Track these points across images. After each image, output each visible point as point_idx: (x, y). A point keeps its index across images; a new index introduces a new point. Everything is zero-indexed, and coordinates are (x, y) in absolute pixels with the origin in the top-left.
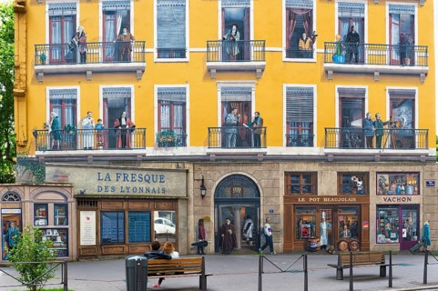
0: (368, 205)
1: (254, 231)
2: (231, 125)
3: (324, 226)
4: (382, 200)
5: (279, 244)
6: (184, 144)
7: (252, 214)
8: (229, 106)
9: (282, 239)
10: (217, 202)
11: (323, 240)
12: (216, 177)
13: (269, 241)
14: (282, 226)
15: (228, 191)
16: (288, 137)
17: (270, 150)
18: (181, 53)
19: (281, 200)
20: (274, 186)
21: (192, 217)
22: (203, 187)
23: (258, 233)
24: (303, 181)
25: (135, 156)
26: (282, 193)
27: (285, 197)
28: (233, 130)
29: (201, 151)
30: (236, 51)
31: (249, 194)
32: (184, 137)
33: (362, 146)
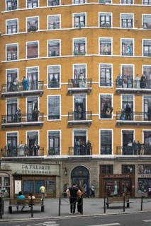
0: (134, 178)
1: (87, 189)
2: (78, 146)
3: (116, 187)
4: (140, 176)
5: (97, 194)
6: (59, 154)
7: (86, 182)
8: (77, 138)
9: (98, 192)
10: (72, 177)
11: (116, 192)
12: (72, 167)
13: (93, 193)
14: (98, 187)
15: (76, 173)
16: (101, 150)
17: (94, 156)
18: (58, 117)
19: (98, 176)
20: (95, 171)
21: (62, 183)
22: (66, 171)
23: (89, 189)
24: (107, 168)
25: (40, 158)
26: (99, 173)
27: (100, 175)
28: (79, 148)
29: (66, 156)
30: (80, 116)
31: (85, 174)
32: (59, 151)
33: (132, 154)
